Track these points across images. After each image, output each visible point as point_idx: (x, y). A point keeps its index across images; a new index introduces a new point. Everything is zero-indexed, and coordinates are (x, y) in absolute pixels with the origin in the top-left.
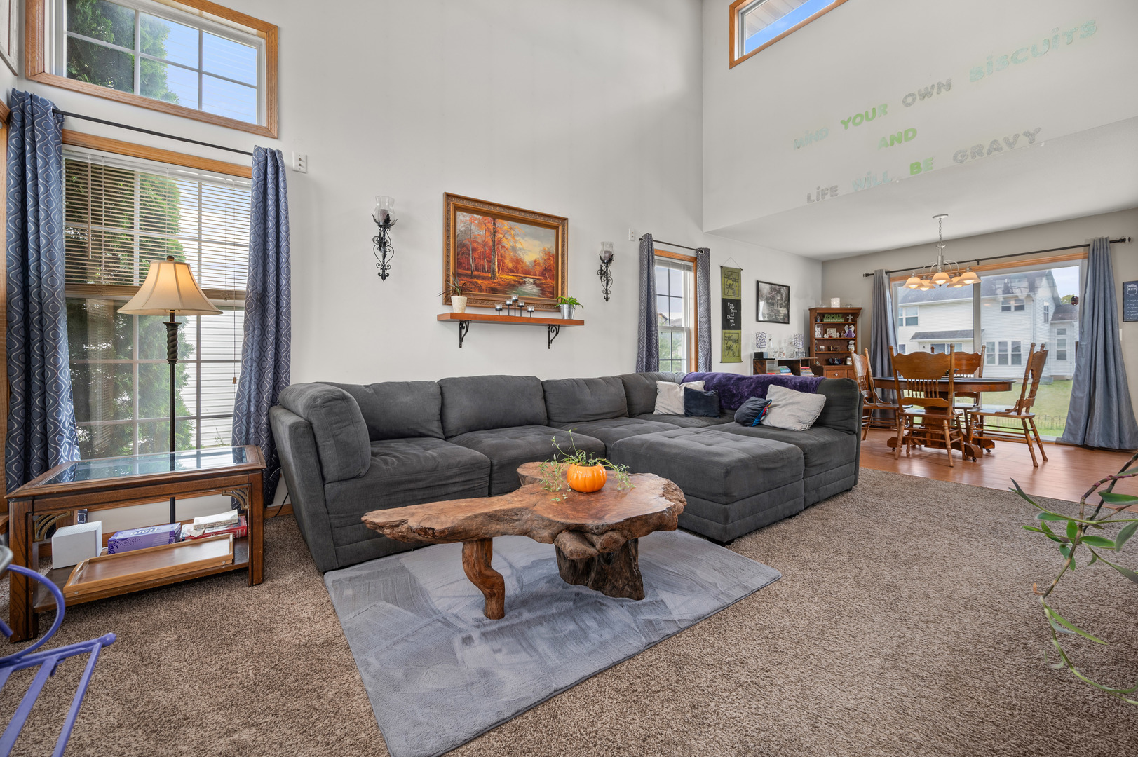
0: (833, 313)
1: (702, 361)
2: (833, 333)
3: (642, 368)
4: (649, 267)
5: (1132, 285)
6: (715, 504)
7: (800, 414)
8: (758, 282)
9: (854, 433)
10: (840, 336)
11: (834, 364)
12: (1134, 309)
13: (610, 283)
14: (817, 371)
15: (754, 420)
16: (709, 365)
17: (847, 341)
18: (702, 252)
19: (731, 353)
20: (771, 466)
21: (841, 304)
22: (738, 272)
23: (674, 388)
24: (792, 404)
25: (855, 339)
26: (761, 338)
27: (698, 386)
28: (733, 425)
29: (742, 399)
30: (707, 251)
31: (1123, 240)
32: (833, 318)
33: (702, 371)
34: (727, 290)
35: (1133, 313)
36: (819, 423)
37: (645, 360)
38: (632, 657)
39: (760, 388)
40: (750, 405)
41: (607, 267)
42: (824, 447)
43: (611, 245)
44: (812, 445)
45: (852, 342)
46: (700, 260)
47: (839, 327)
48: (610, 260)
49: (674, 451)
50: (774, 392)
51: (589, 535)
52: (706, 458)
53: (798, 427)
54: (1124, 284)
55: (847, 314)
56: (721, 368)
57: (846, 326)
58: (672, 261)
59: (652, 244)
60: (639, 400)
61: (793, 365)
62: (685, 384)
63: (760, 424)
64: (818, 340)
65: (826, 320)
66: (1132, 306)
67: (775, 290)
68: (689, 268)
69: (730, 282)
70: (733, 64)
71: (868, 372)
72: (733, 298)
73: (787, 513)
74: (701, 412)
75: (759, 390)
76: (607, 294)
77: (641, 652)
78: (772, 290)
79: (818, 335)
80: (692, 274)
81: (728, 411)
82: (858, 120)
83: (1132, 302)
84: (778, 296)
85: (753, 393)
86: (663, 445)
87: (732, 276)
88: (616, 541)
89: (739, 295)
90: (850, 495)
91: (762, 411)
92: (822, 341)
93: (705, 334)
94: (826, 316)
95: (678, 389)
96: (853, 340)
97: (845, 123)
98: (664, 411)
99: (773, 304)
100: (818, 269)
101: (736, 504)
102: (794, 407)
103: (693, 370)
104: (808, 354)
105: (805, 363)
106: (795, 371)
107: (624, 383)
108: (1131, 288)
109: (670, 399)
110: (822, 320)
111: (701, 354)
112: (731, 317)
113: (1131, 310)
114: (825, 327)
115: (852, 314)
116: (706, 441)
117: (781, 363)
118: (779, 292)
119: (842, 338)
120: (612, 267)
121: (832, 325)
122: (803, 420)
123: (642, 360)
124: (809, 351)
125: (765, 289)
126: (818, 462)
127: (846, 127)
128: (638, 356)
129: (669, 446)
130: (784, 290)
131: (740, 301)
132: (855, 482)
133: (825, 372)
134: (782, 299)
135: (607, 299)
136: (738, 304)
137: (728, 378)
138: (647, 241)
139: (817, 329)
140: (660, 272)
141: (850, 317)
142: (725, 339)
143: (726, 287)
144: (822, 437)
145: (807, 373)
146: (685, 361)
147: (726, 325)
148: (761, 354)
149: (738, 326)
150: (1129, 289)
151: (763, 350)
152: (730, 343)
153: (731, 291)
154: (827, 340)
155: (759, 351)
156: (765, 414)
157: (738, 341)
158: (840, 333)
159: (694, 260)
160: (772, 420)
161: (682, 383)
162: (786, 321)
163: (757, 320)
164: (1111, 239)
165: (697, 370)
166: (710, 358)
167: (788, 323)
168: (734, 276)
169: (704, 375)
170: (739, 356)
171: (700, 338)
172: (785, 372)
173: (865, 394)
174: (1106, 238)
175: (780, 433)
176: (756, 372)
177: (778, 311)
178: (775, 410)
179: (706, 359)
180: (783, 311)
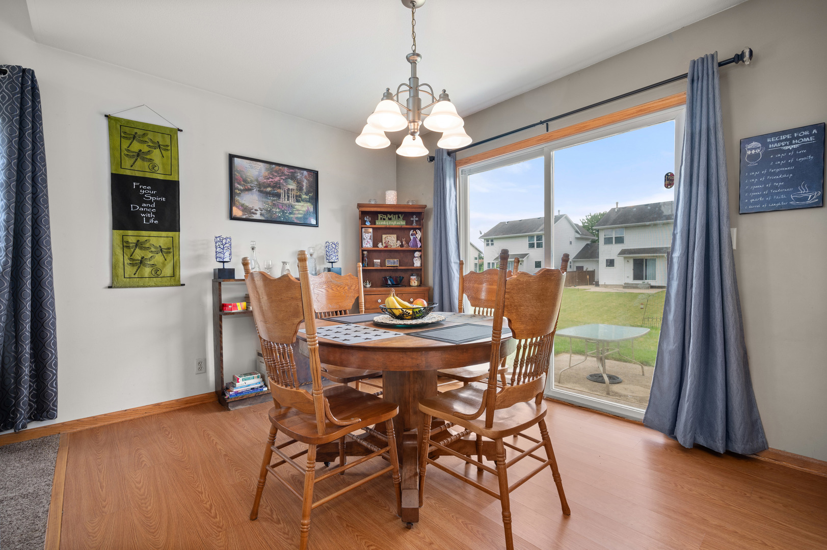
0: (390, 213)
2: (392, 241)
5: (754, 144)
8: (231, 157)
10: (402, 246)
12: (756, 190)
31: (739, 58)
32: (390, 219)
35: (755, 197)
45: (417, 254)
54: (744, 142)
64: (370, 251)
65: (380, 223)
66: (753, 184)
78: (275, 172)
79: (371, 246)
83: (753, 177)
92: (373, 252)
94: (380, 216)
96: (420, 251)
108: (751, 149)
113: (751, 191)
114: (379, 232)
115: (416, 214)
119: (403, 249)
125: (256, 167)
131: (175, 184)
134: (300, 189)
139: (367, 236)
141: (414, 218)
150: (749, 152)
155: (222, 266)
158: (402, 242)
162: (311, 222)
164: (721, 58)
174: (712, 56)
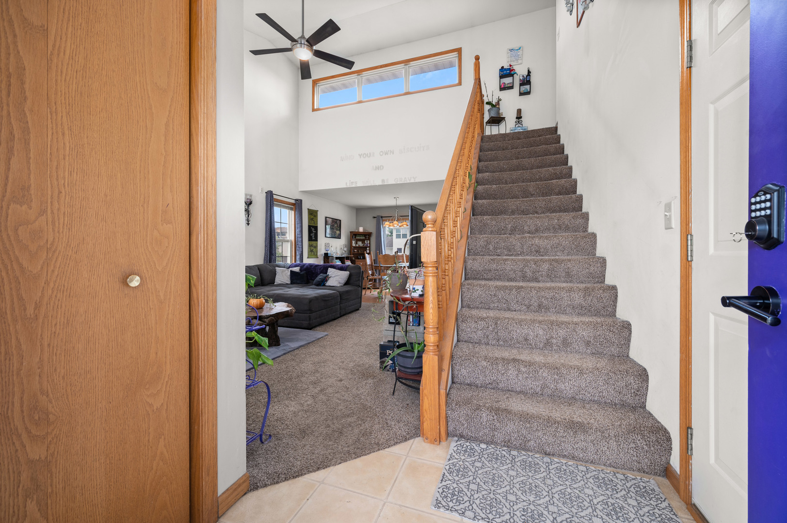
0: (360, 234)
1: (298, 257)
2: (360, 244)
3: (267, 261)
4: (271, 208)
6: (305, 314)
7: (340, 280)
8: (326, 217)
9: (360, 286)
11: (360, 259)
13: (250, 216)
14: (353, 262)
15: (322, 283)
16: (301, 259)
17: (366, 248)
18: (298, 201)
19: (313, 253)
20: (327, 299)
21: (363, 230)
22: (316, 212)
23: (285, 271)
24: (337, 276)
25: (369, 247)
26: (327, 245)
27: (297, 269)
28: (313, 286)
29: (317, 275)
30: (301, 201)
32: (360, 236)
33: (298, 262)
34: (311, 221)
36: (347, 283)
37: (269, 257)
38: (279, 357)
39: (324, 269)
40: (320, 277)
41: (248, 207)
42: (347, 292)
43: (251, 196)
44: (343, 291)
45: (368, 248)
46: (297, 206)
47: (363, 241)
48: (251, 203)
49: (289, 296)
50: (331, 271)
51: (263, 320)
52: (302, 297)
53: (339, 285)
55: (366, 235)
56: (307, 261)
57: (366, 241)
58: (283, 204)
59: (273, 196)
60: (267, 277)
61: (341, 259)
62: (290, 269)
63: (324, 285)
64: (354, 247)
65: (357, 238)
67: (334, 221)
68: (291, 209)
69: (312, 217)
70: (314, 110)
71: (372, 263)
72: (314, 225)
73: (333, 318)
74: (298, 282)
75: (325, 270)
76: (248, 221)
77: (282, 355)
78: (333, 221)
79: (354, 245)
80: (293, 212)
81: (311, 281)
82: (364, 156)
84: (335, 225)
85: (322, 272)
86: (284, 294)
87: (313, 214)
88: (273, 320)
89: (317, 224)
90: (358, 311)
91: (326, 279)
92: (355, 247)
93: (300, 244)
94: (357, 235)
95: (287, 272)
97: (360, 155)
98: (280, 282)
99: (333, 229)
100: (355, 211)
101: (313, 314)
102: (338, 277)
103: (293, 262)
104: (349, 253)
105: (347, 258)
106: (343, 262)
107: (258, 269)
109: (283, 276)
110: (355, 237)
111: (297, 254)
112: (313, 235)
114: (357, 241)
115: (368, 235)
116: (302, 292)
117: (337, 258)
118: (336, 223)
119: (364, 246)
120: (251, 207)
121: (360, 240)
122: (341, 282)
123: (267, 256)
124: (350, 253)
125: (330, 221)
126: (346, 298)
127: (360, 157)
128: (265, 255)
129: (286, 294)
130: (338, 222)
131: (317, 227)
132: (360, 307)
133: (356, 263)
134: (337, 226)
135: (248, 224)
136: (316, 228)
137: (311, 265)
138: (270, 195)
139: (353, 242)
140: (276, 210)
141: (367, 236)
142: (310, 246)
143: (310, 220)
144: (348, 288)
145: (348, 263)
146: (289, 258)
147: (310, 239)
148: (327, 253)
149: (316, 240)
151: (328, 252)
152: (312, 248)
153: (313, 221)
154: (357, 247)
155: (326, 252)
156: (327, 281)
157: (316, 247)
158: (363, 244)
159: (293, 204)
160: (329, 283)
161: (289, 268)
162: (339, 237)
163: (326, 237)
165: (295, 262)
166: (302, 256)
167: (340, 238)
168: (314, 214)
169: (300, 264)
170: (317, 255)
171: (297, 245)
172: (338, 263)
173: (370, 272)
175: (331, 288)
176: (324, 262)
177: (336, 232)
178: (331, 279)
179: (300, 256)
180: (338, 232)
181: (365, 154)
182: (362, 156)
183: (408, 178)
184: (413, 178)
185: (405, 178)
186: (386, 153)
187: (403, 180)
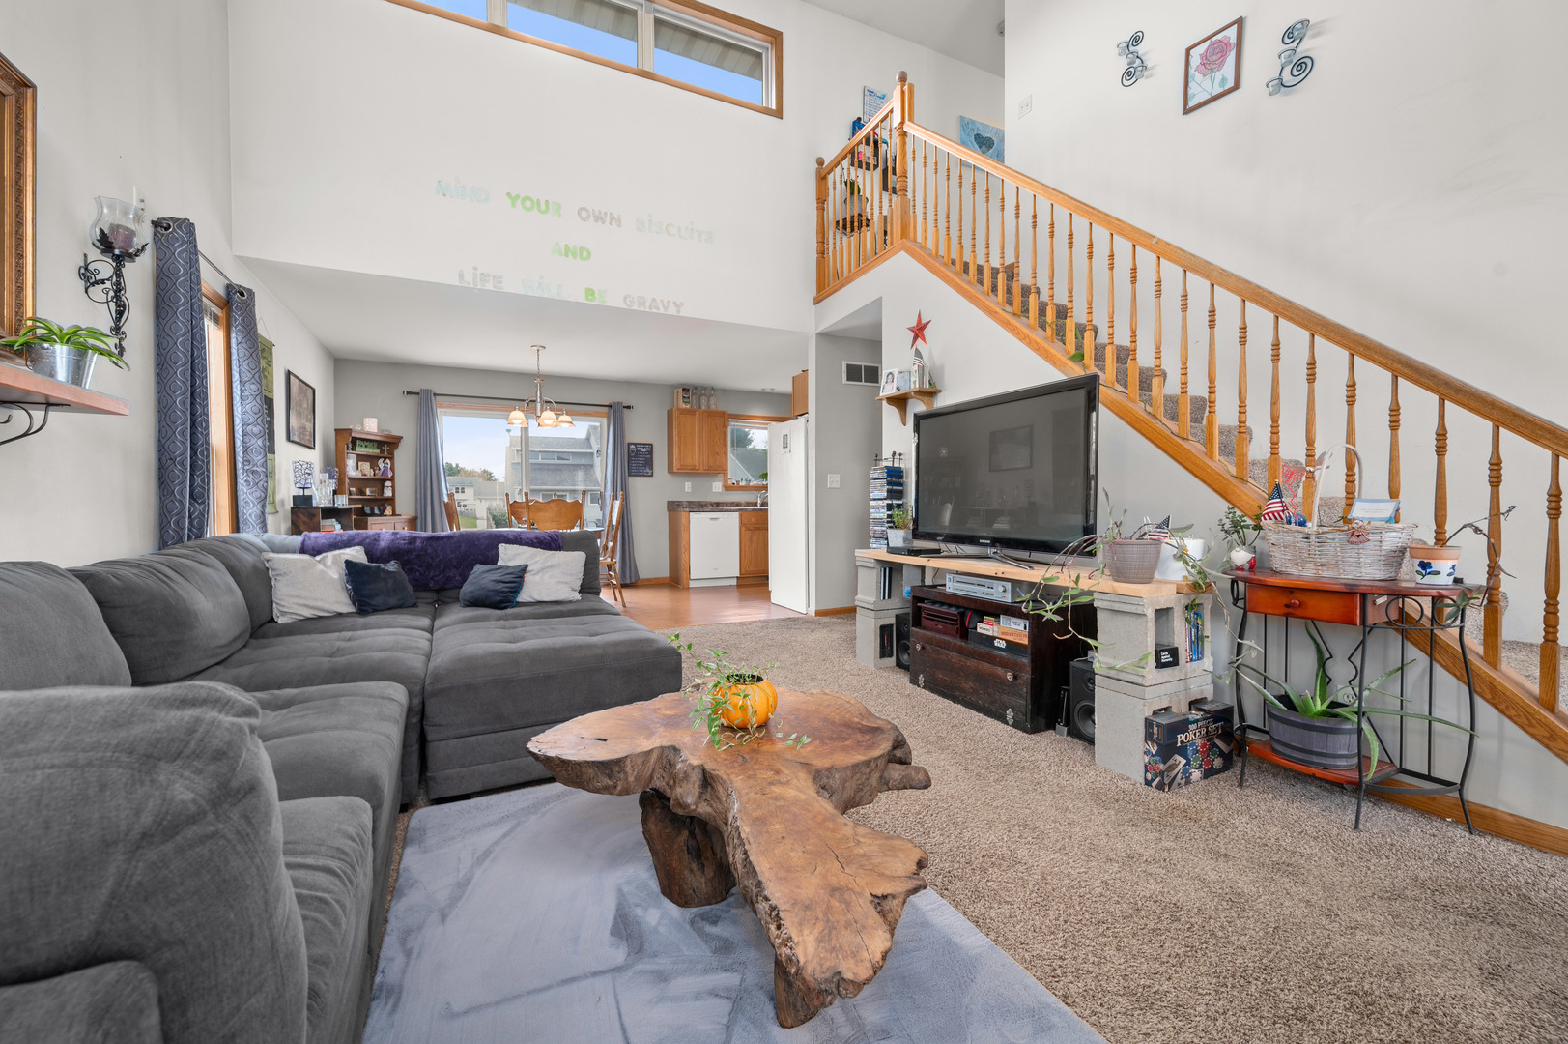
0: (367, 440)
2: (366, 469)
4: (193, 298)
5: (633, 446)
8: (289, 374)
10: (374, 474)
11: (374, 514)
13: (125, 312)
17: (383, 482)
18: (242, 294)
21: (377, 429)
22: (270, 347)
25: (392, 480)
30: (252, 296)
32: (367, 446)
40: (482, 579)
45: (388, 484)
47: (372, 460)
48: (137, 252)
54: (629, 445)
55: (384, 443)
57: (381, 461)
62: (329, 555)
63: (514, 603)
64: (350, 478)
65: (360, 450)
67: (302, 390)
68: (215, 320)
69: (263, 363)
72: (267, 394)
76: (120, 338)
79: (350, 470)
81: (444, 594)
82: (528, 203)
84: (305, 401)
89: (273, 391)
91: (521, 583)
92: (354, 480)
94: (359, 442)
96: (390, 480)
97: (513, 198)
99: (300, 414)
100: (331, 366)
110: (352, 448)
115: (391, 443)
118: (306, 395)
119: (376, 477)
121: (366, 458)
125: (294, 386)
127: (513, 205)
130: (309, 393)
134: (308, 408)
136: (271, 405)
149: (272, 448)
150: (631, 449)
154: (360, 479)
155: (301, 492)
156: (520, 587)
157: (272, 475)
158: (374, 470)
159: (225, 304)
160: (534, 593)
162: (310, 444)
163: (288, 440)
167: (313, 448)
168: (266, 353)
170: (274, 502)
177: (306, 428)
178: (530, 579)
180: (309, 428)
181: (528, 198)
182: (519, 202)
183: (662, 301)
184: (675, 303)
185: (654, 300)
186: (599, 219)
187: (648, 305)
